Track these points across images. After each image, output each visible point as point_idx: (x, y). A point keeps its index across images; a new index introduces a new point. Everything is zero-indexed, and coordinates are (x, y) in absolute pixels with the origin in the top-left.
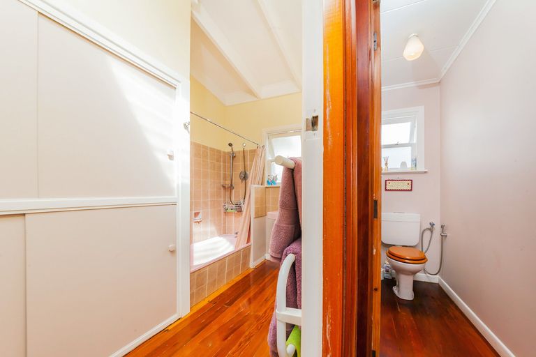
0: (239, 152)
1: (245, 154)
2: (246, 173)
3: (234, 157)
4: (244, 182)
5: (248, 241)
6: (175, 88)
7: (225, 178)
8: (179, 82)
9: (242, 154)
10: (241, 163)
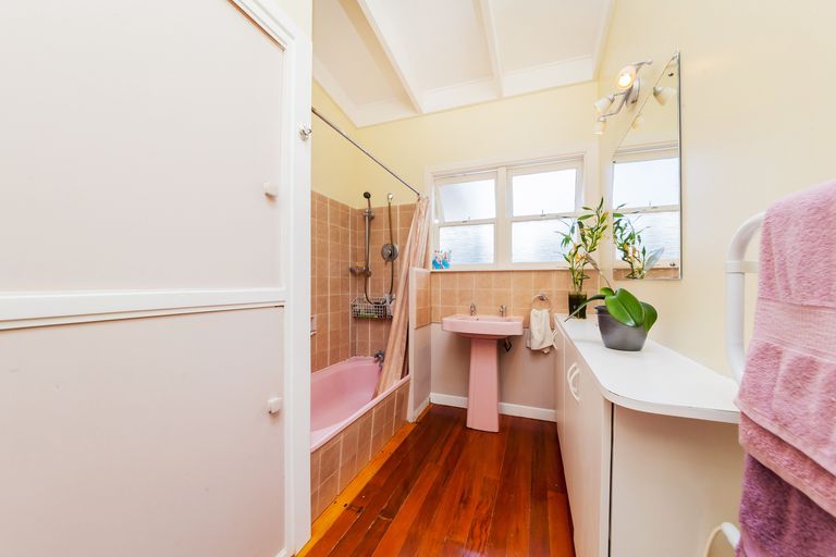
0: (381, 209)
1: (392, 213)
2: (393, 247)
3: (371, 218)
4: (390, 263)
5: (405, 371)
6: (283, 50)
7: (355, 257)
8: (293, 38)
9: (386, 214)
10: (385, 230)
